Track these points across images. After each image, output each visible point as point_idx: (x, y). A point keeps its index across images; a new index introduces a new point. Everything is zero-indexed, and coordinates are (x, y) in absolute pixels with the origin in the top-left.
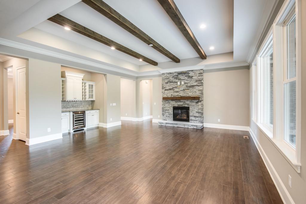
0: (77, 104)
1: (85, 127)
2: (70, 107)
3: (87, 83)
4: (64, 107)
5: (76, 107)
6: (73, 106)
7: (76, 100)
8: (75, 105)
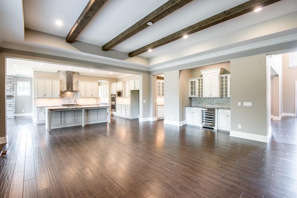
0: (223, 102)
1: (214, 125)
2: (215, 104)
3: (228, 77)
4: (209, 103)
5: (222, 104)
6: (217, 103)
7: (212, 97)
8: (219, 102)
